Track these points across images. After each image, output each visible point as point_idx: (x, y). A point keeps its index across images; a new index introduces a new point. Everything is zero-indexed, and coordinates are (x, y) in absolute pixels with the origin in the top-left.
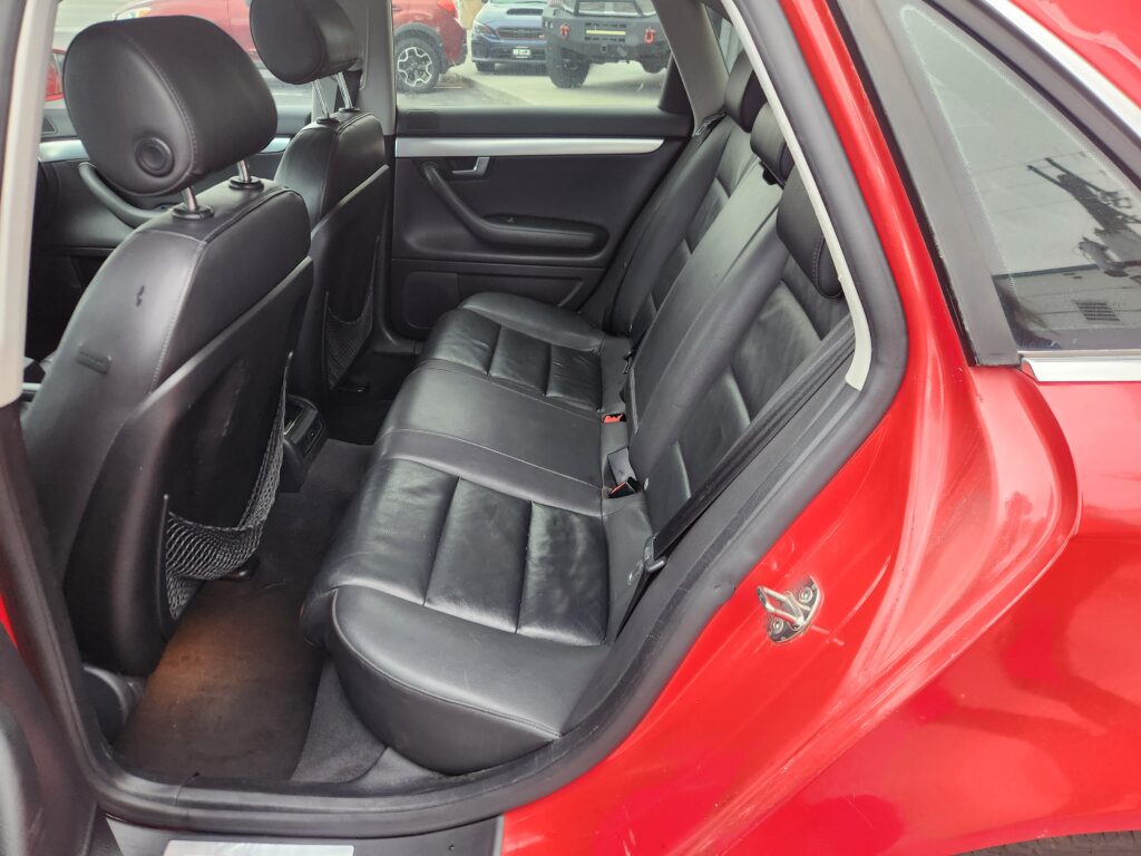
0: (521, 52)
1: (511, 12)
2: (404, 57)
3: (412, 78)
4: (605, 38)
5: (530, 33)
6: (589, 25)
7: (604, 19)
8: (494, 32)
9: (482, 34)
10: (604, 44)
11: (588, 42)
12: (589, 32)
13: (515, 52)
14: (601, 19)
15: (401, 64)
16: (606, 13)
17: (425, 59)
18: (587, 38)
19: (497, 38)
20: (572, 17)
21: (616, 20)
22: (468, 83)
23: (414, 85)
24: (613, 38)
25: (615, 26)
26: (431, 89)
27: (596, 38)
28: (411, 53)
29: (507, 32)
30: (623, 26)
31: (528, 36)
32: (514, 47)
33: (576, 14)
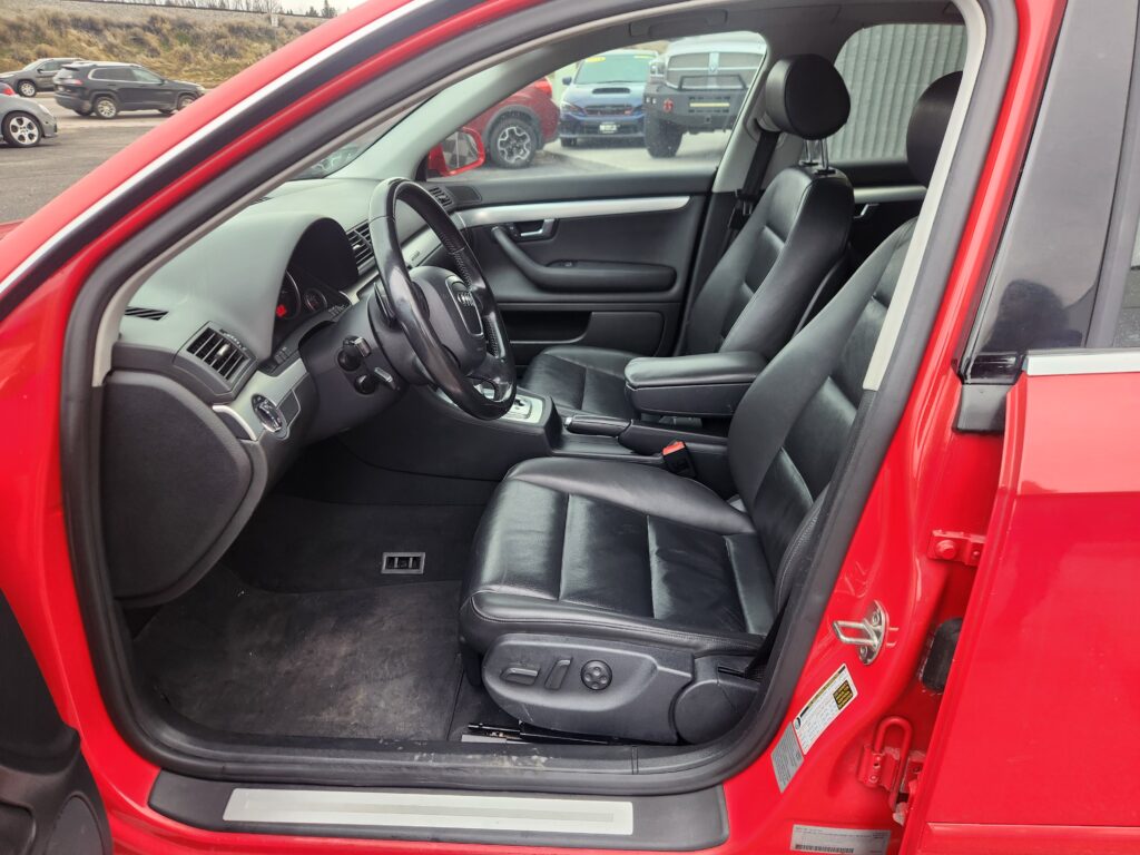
0: (607, 127)
1: (597, 91)
2: (504, 136)
3: (511, 154)
4: (709, 110)
5: (618, 110)
6: (692, 99)
7: (708, 93)
8: (580, 110)
9: (570, 113)
10: (709, 116)
11: (691, 114)
12: (693, 105)
13: (602, 128)
14: (704, 93)
15: (502, 143)
16: (709, 87)
17: (524, 138)
18: (692, 111)
19: (585, 116)
20: (678, 93)
21: (721, 93)
22: (559, 158)
23: (513, 161)
24: (718, 110)
25: (719, 99)
26: (526, 165)
27: (700, 110)
28: (511, 132)
29: (593, 110)
30: (727, 98)
31: (613, 113)
32: (600, 123)
33: (680, 89)
